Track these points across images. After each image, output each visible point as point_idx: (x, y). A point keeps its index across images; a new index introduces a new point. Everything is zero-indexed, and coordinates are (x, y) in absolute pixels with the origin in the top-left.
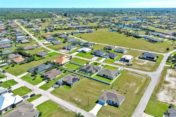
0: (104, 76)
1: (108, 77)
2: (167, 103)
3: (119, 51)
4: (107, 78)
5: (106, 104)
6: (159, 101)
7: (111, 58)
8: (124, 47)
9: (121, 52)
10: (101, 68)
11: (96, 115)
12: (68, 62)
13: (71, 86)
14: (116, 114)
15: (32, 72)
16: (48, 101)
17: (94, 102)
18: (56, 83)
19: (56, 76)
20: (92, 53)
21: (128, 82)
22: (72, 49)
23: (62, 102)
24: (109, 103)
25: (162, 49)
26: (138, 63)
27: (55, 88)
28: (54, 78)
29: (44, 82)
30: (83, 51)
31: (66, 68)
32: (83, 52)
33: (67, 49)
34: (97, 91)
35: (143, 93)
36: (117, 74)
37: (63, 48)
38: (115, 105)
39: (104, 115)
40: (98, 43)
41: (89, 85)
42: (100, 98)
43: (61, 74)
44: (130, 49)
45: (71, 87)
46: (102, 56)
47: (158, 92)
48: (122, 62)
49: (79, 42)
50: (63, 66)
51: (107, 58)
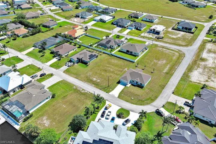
0: (127, 52)
1: (133, 54)
2: (200, 84)
3: (148, 20)
4: (131, 54)
5: (129, 85)
6: (191, 81)
7: (137, 29)
8: (155, 14)
9: (150, 21)
10: (125, 42)
11: (117, 97)
12: (83, 34)
13: (88, 64)
14: (140, 96)
15: (40, 47)
16: (61, 82)
17: (115, 82)
18: (69, 60)
19: (68, 52)
20: (114, 23)
21: (156, 59)
22: (87, 18)
23: (78, 82)
24: (133, 84)
25: (204, 16)
26: (171, 36)
27: (68, 66)
28: (66, 54)
29: (55, 60)
30: (101, 19)
31: (81, 42)
32: (102, 21)
33: (82, 18)
34: (119, 70)
35: (174, 73)
36: (144, 50)
37: (76, 15)
38: (140, 85)
39: (127, 97)
40: (121, 9)
41: (109, 63)
42: (122, 78)
43: (75, 50)
44: (162, 17)
45: (88, 66)
46: (126, 26)
47: (191, 71)
48: (151, 34)
49: (97, 7)
50: (77, 39)
51: (132, 29)
